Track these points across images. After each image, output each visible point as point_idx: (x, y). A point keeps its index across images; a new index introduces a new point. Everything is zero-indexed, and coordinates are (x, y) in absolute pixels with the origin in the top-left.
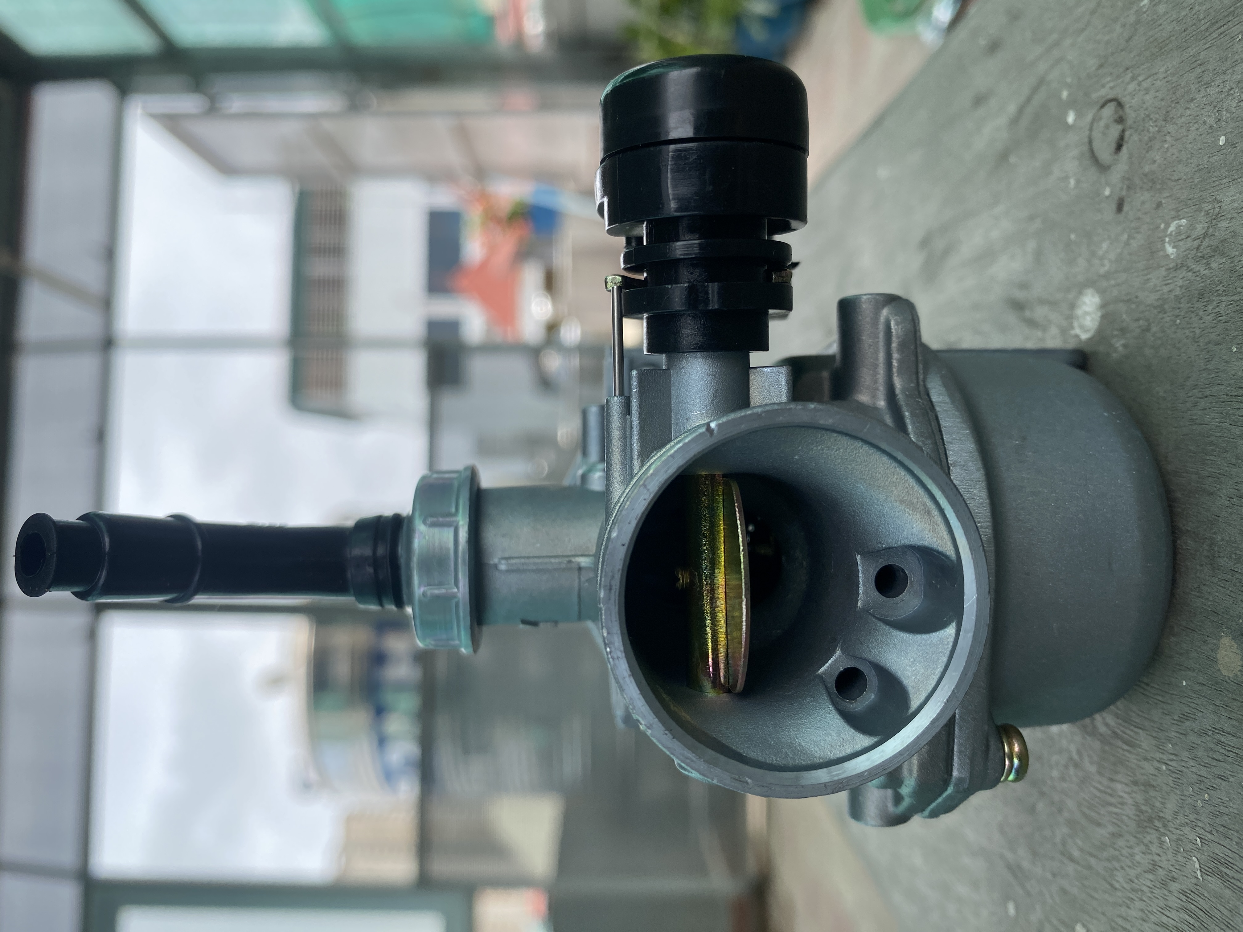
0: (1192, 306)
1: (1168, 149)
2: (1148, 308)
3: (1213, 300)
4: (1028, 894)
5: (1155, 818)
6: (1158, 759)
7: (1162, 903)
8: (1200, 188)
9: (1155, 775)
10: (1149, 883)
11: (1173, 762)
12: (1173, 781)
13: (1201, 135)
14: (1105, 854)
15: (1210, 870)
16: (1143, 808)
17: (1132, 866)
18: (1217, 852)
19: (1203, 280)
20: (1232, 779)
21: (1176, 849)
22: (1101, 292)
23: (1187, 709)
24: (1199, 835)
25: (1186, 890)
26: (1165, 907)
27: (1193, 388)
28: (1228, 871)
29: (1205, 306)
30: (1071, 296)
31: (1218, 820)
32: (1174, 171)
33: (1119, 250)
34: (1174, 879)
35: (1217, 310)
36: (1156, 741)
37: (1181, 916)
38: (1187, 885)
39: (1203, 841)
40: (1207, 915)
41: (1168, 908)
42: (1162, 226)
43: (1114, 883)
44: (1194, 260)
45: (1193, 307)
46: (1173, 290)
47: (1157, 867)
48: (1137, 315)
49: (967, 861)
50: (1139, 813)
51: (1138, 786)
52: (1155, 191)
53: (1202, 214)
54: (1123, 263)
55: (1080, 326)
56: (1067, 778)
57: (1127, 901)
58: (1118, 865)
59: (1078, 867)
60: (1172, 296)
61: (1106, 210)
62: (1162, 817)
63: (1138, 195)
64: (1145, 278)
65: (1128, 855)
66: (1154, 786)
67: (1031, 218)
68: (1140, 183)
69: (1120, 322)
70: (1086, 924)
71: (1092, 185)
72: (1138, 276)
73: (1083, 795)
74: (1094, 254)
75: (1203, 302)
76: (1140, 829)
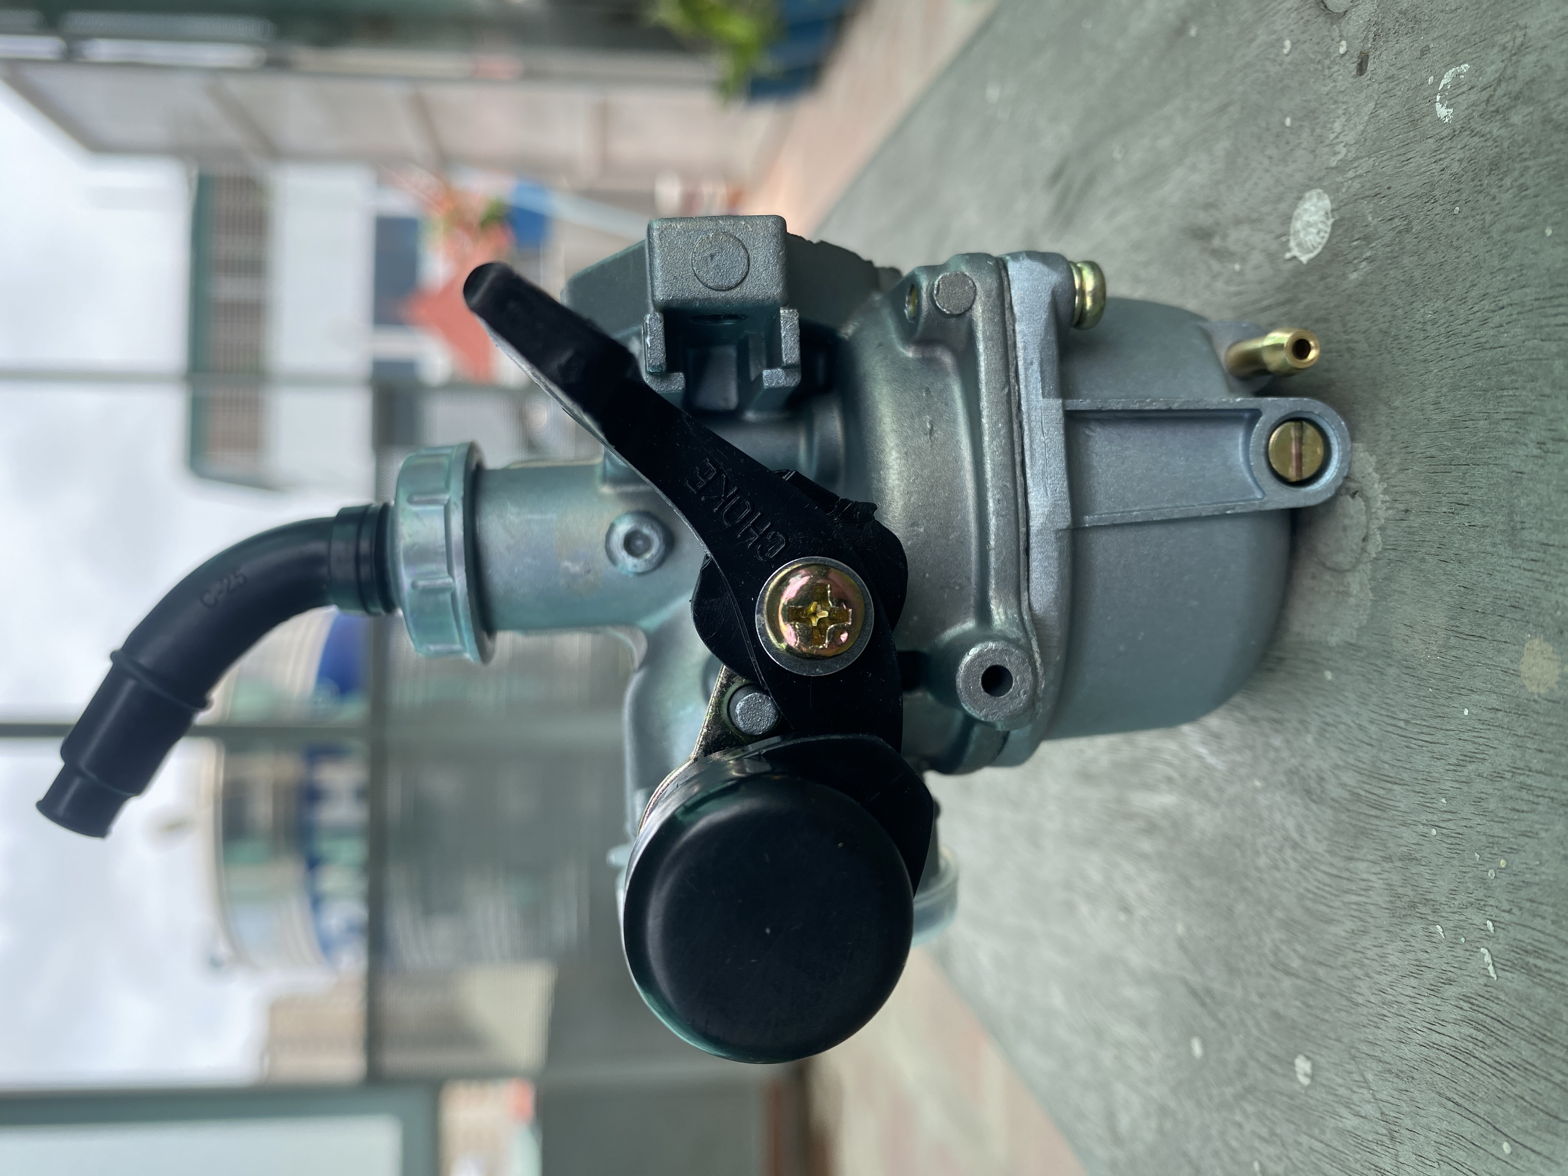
0: (1479, 183)
2: (1407, 199)
3: (1514, 169)
4: (1222, 1025)
5: (1420, 903)
6: (1425, 822)
7: (1430, 1016)
8: (1491, 15)
9: (1418, 844)
11: (1447, 823)
12: (1448, 848)
15: (1509, 964)
16: (1400, 890)
17: (1383, 971)
18: (1519, 937)
19: (1496, 144)
20: (1543, 834)
21: (1454, 941)
22: (1332, 191)
23: (1470, 747)
24: (1489, 917)
25: (1469, 995)
26: (1436, 1020)
27: (1481, 299)
28: (1539, 963)
29: (1502, 179)
30: (1283, 206)
31: (1523, 893)
33: (1360, 128)
34: (1450, 982)
35: (1522, 181)
36: (1422, 797)
37: (1463, 1031)
38: (1471, 988)
39: (1496, 924)
40: (1504, 1025)
41: (1440, 1022)
42: (1431, 79)
43: (1354, 996)
44: (1483, 118)
45: (1481, 185)
46: (1447, 167)
47: (1422, 969)
48: (1390, 213)
49: (1130, 992)
50: (1394, 898)
51: (1392, 862)
52: (1417, 33)
53: (1496, 50)
54: (1367, 144)
55: (1299, 245)
56: (1282, 865)
57: (1376, 1019)
58: (1362, 972)
59: (1299, 982)
60: (1446, 176)
61: (1340, 75)
62: (1432, 900)
63: (1390, 44)
64: (1403, 158)
65: (1376, 957)
66: (1417, 860)
67: (1223, 109)
68: (1395, 26)
69: (1363, 227)
70: (1311, 1055)
71: (1318, 43)
72: (1391, 158)
73: (1305, 884)
74: (1320, 140)
75: (1498, 175)
76: (1395, 920)
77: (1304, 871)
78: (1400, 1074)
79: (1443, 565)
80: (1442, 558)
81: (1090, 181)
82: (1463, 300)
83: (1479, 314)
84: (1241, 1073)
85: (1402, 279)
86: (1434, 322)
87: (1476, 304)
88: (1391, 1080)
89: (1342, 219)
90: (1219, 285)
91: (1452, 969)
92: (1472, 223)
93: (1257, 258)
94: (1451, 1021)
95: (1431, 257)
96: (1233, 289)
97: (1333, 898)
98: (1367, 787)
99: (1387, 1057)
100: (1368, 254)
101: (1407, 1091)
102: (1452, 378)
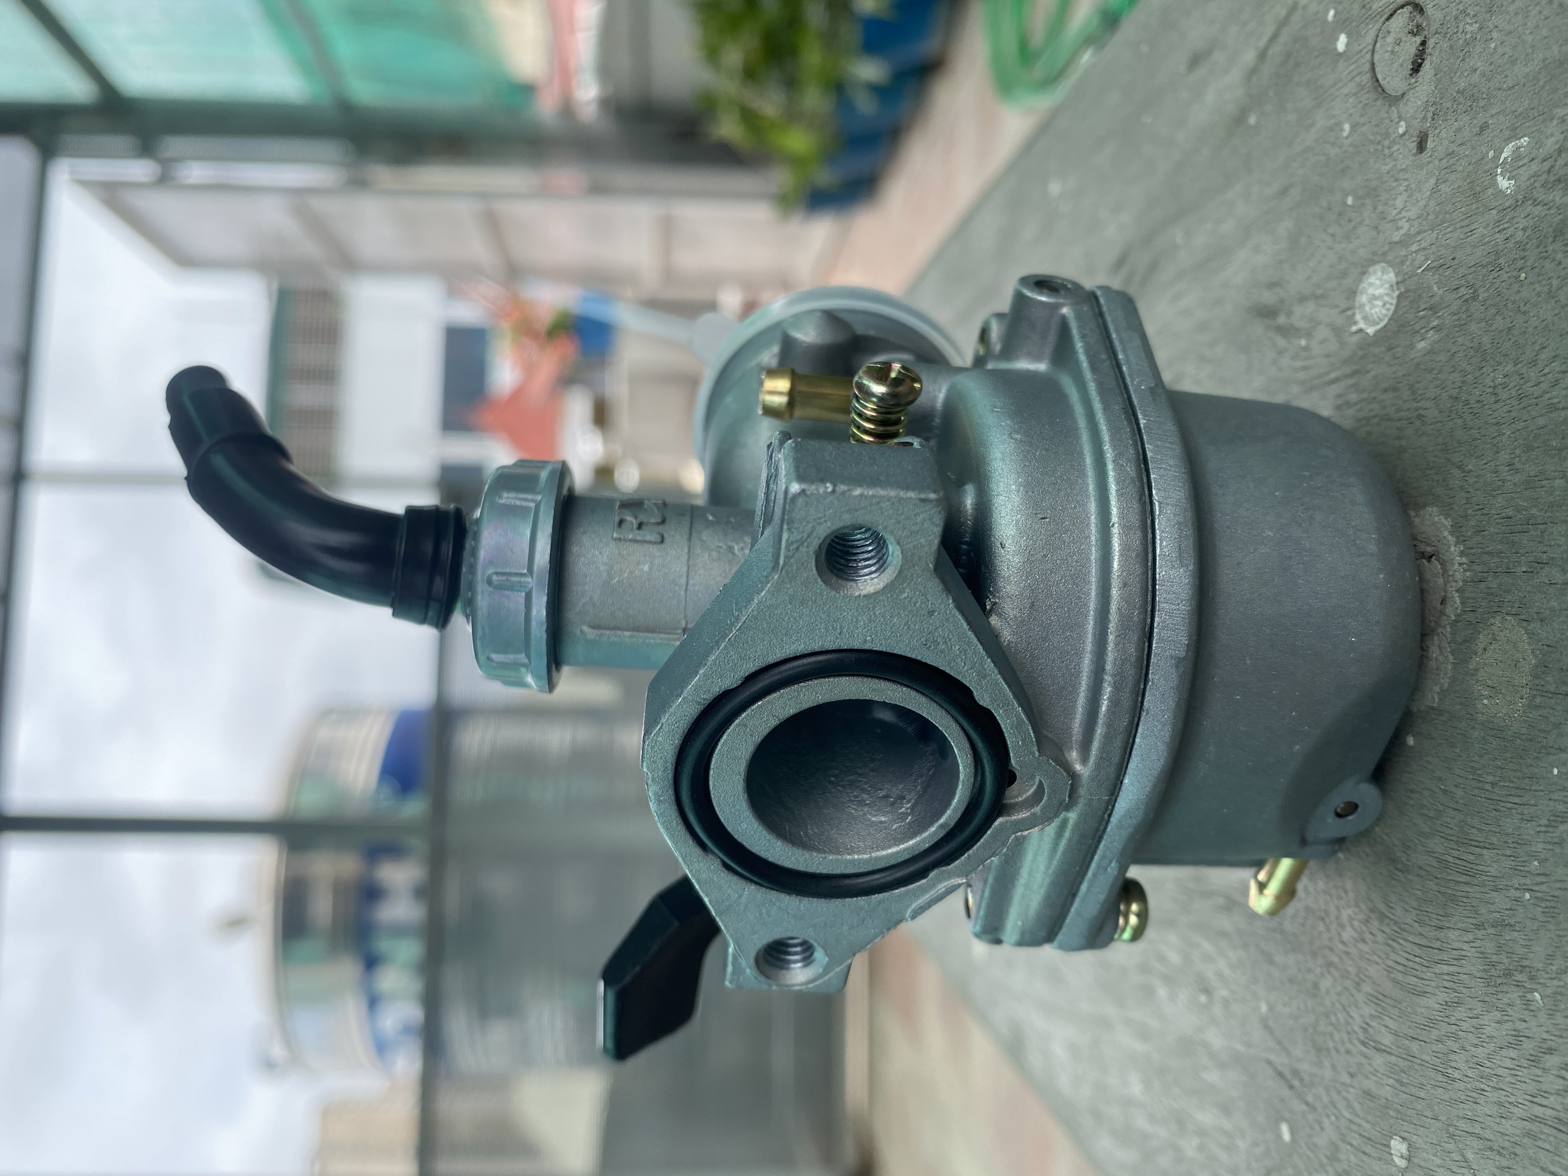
0: (1544, 250)
1: (1495, 49)
2: (1473, 269)
4: (1312, 1107)
5: (1516, 970)
6: (1517, 886)
7: (1532, 1088)
8: (1549, 90)
9: (1511, 909)
10: (1509, 1063)
11: (1541, 886)
12: (1543, 912)
13: (1546, 18)
14: (1435, 1034)
16: (1494, 958)
17: (1480, 1044)
19: (1560, 211)
21: (1553, 1008)
22: (1397, 265)
23: (1561, 807)
26: (1538, 1092)
27: (1551, 361)
30: (1348, 282)
32: (1506, 77)
33: (1423, 203)
34: (1551, 1051)
36: (1513, 861)
42: (1491, 154)
43: (1450, 1071)
44: (1545, 187)
45: (1546, 252)
46: (1511, 236)
47: (1521, 1039)
48: (1455, 282)
49: (1212, 1077)
50: (1489, 967)
51: (1485, 929)
52: (1476, 110)
53: (1555, 122)
54: (1430, 217)
55: (1365, 318)
56: (1368, 936)
57: (1474, 1095)
58: (1457, 1046)
59: (1393, 1059)
60: (1510, 245)
61: (1400, 154)
62: (1528, 967)
63: (1450, 122)
64: (1467, 229)
65: (1472, 1029)
66: (1511, 926)
67: (1284, 191)
68: (1453, 105)
69: (1429, 297)
70: (1406, 1135)
71: (1377, 125)
72: (1455, 230)
73: (1393, 956)
74: (1383, 217)
75: (1563, 241)
76: (1491, 990)
77: (1391, 942)
78: (1502, 1151)
79: (1525, 624)
80: (1523, 617)
81: (1153, 267)
82: (1533, 363)
83: (1549, 376)
84: (1333, 1158)
85: (1471, 345)
86: (1505, 386)
87: (1547, 366)
88: (1493, 1157)
89: (1407, 291)
90: (1286, 361)
91: (1553, 1038)
92: (1538, 287)
93: (1322, 332)
94: (1553, 1091)
95: (1499, 323)
96: (1299, 364)
97: (1424, 969)
98: (1456, 853)
99: (1488, 1134)
100: (1435, 323)
101: (1510, 1168)
102: (1525, 439)
